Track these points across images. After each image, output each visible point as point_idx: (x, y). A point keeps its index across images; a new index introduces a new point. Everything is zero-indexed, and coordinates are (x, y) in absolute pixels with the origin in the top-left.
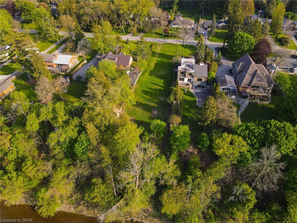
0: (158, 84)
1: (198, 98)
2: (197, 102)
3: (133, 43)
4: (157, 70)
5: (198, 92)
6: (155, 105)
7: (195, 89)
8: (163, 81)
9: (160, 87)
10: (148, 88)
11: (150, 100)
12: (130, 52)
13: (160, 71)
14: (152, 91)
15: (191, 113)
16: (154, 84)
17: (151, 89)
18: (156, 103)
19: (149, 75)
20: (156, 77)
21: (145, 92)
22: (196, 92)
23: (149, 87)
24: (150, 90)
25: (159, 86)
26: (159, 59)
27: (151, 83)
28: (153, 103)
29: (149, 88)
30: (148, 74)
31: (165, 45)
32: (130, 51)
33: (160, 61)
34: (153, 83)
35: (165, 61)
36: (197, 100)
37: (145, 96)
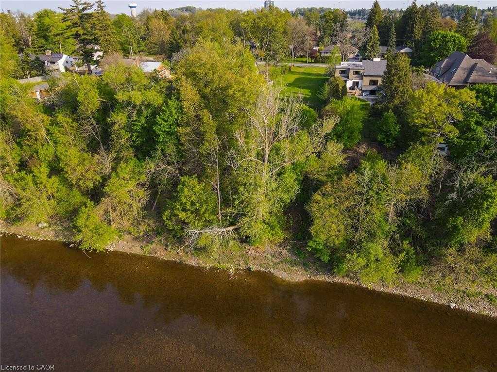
4: (299, 83)
5: (372, 98)
8: (308, 90)
13: (304, 84)
19: (286, 86)
20: (298, 88)
25: (303, 94)
30: (283, 85)
31: (311, 67)
33: (304, 77)
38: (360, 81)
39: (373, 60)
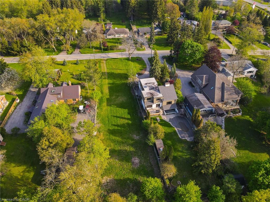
0: (123, 116)
1: (176, 127)
2: (178, 133)
3: (72, 63)
4: (114, 97)
5: (172, 119)
6: (132, 149)
7: (166, 115)
8: (126, 111)
9: (127, 121)
10: (113, 125)
11: (123, 143)
12: (72, 76)
13: (117, 97)
14: (119, 128)
15: (179, 151)
16: (119, 117)
17: (118, 126)
18: (132, 145)
19: (108, 105)
20: (117, 107)
21: (112, 132)
22: (170, 119)
23: (114, 123)
24: (116, 128)
25: (125, 118)
26: (110, 80)
27: (114, 116)
28: (128, 147)
29: (115, 125)
30: (105, 104)
31: (109, 60)
32: (71, 74)
33: (113, 84)
34: (117, 117)
35: (118, 82)
36: (176, 130)
37: (114, 138)
38: (161, 104)
39: (165, 86)
